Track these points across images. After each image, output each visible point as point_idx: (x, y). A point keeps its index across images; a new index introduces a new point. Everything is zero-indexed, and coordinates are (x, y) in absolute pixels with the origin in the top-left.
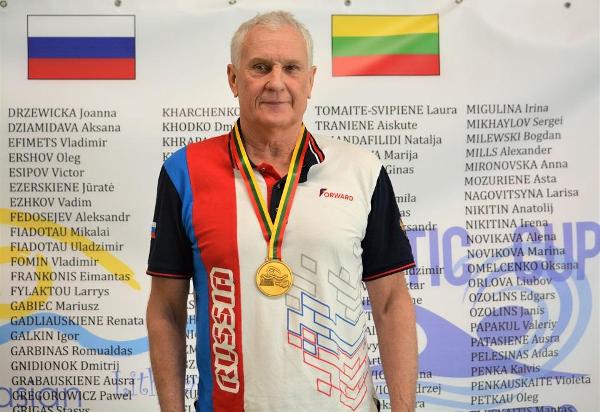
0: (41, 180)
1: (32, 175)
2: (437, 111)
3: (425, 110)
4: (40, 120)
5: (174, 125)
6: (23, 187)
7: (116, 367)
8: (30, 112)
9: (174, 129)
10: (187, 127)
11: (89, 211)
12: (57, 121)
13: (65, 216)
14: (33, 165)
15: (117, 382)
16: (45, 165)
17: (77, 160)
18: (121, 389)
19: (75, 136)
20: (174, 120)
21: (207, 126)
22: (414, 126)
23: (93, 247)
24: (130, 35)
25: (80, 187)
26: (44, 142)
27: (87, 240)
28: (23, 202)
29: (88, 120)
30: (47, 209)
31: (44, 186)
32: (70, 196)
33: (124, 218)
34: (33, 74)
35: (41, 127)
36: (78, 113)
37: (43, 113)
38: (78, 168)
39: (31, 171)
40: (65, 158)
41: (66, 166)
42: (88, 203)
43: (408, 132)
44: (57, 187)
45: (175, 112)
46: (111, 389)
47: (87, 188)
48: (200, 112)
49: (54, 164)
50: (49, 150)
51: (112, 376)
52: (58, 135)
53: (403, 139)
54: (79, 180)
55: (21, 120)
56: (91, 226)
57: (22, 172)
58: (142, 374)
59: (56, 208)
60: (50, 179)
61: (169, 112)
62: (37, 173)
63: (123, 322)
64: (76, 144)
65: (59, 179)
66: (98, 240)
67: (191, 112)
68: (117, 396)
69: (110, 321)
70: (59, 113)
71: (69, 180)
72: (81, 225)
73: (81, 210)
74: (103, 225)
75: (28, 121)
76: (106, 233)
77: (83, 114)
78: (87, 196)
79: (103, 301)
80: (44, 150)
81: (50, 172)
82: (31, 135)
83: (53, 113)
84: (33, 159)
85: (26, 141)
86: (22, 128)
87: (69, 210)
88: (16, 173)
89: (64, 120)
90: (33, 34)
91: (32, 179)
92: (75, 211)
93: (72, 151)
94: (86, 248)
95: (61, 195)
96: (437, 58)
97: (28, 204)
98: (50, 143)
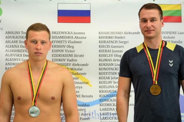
0: (62, 53)
1: (59, 52)
2: (181, 33)
3: (177, 33)
4: (62, 35)
5: (102, 37)
6: (56, 56)
7: (85, 110)
8: (59, 32)
9: (102, 38)
10: (106, 37)
11: (76, 63)
12: (67, 35)
13: (69, 64)
14: (59, 49)
15: (85, 115)
16: (63, 49)
17: (73, 47)
18: (86, 117)
19: (73, 40)
20: (102, 35)
21: (112, 37)
22: (174, 38)
23: (77, 74)
24: (89, 9)
25: (74, 56)
26: (63, 42)
27: (76, 72)
28: (56, 60)
29: (76, 35)
30: (63, 62)
31: (62, 55)
32: (70, 58)
33: (87, 65)
34: (59, 21)
35: (62, 37)
36: (73, 33)
37: (63, 33)
38: (73, 50)
39: (58, 51)
40: (69, 47)
41: (69, 49)
42: (76, 60)
43: (172, 39)
44: (67, 56)
45: (102, 33)
46: (83, 117)
47: (75, 56)
48: (110, 33)
49: (66, 48)
50: (64, 44)
51: (84, 113)
52: (67, 40)
53: (171, 41)
54: (73, 53)
55: (56, 35)
56: (77, 67)
57: (56, 51)
58: (92, 112)
59: (66, 62)
60: (64, 53)
61: (101, 33)
62: (61, 51)
63: (87, 96)
64: (73, 42)
65: (67, 53)
66: (79, 72)
67: (108, 33)
68: (85, 119)
69: (83, 96)
70: (67, 33)
71: (70, 53)
72: (74, 67)
73: (74, 62)
74: (80, 67)
75: (58, 35)
76: (81, 69)
77: (75, 33)
78: (76, 58)
79: (80, 90)
80: (63, 44)
81: (65, 51)
82: (59, 40)
83: (66, 33)
84: (60, 47)
85: (57, 41)
86: (56, 37)
87: (70, 62)
88: (54, 51)
89: (69, 35)
90: (59, 9)
91: (59, 53)
92: (72, 63)
93: (71, 45)
94: (75, 74)
95: (68, 58)
96: (181, 17)
97: (57, 61)
98: (65, 42)
